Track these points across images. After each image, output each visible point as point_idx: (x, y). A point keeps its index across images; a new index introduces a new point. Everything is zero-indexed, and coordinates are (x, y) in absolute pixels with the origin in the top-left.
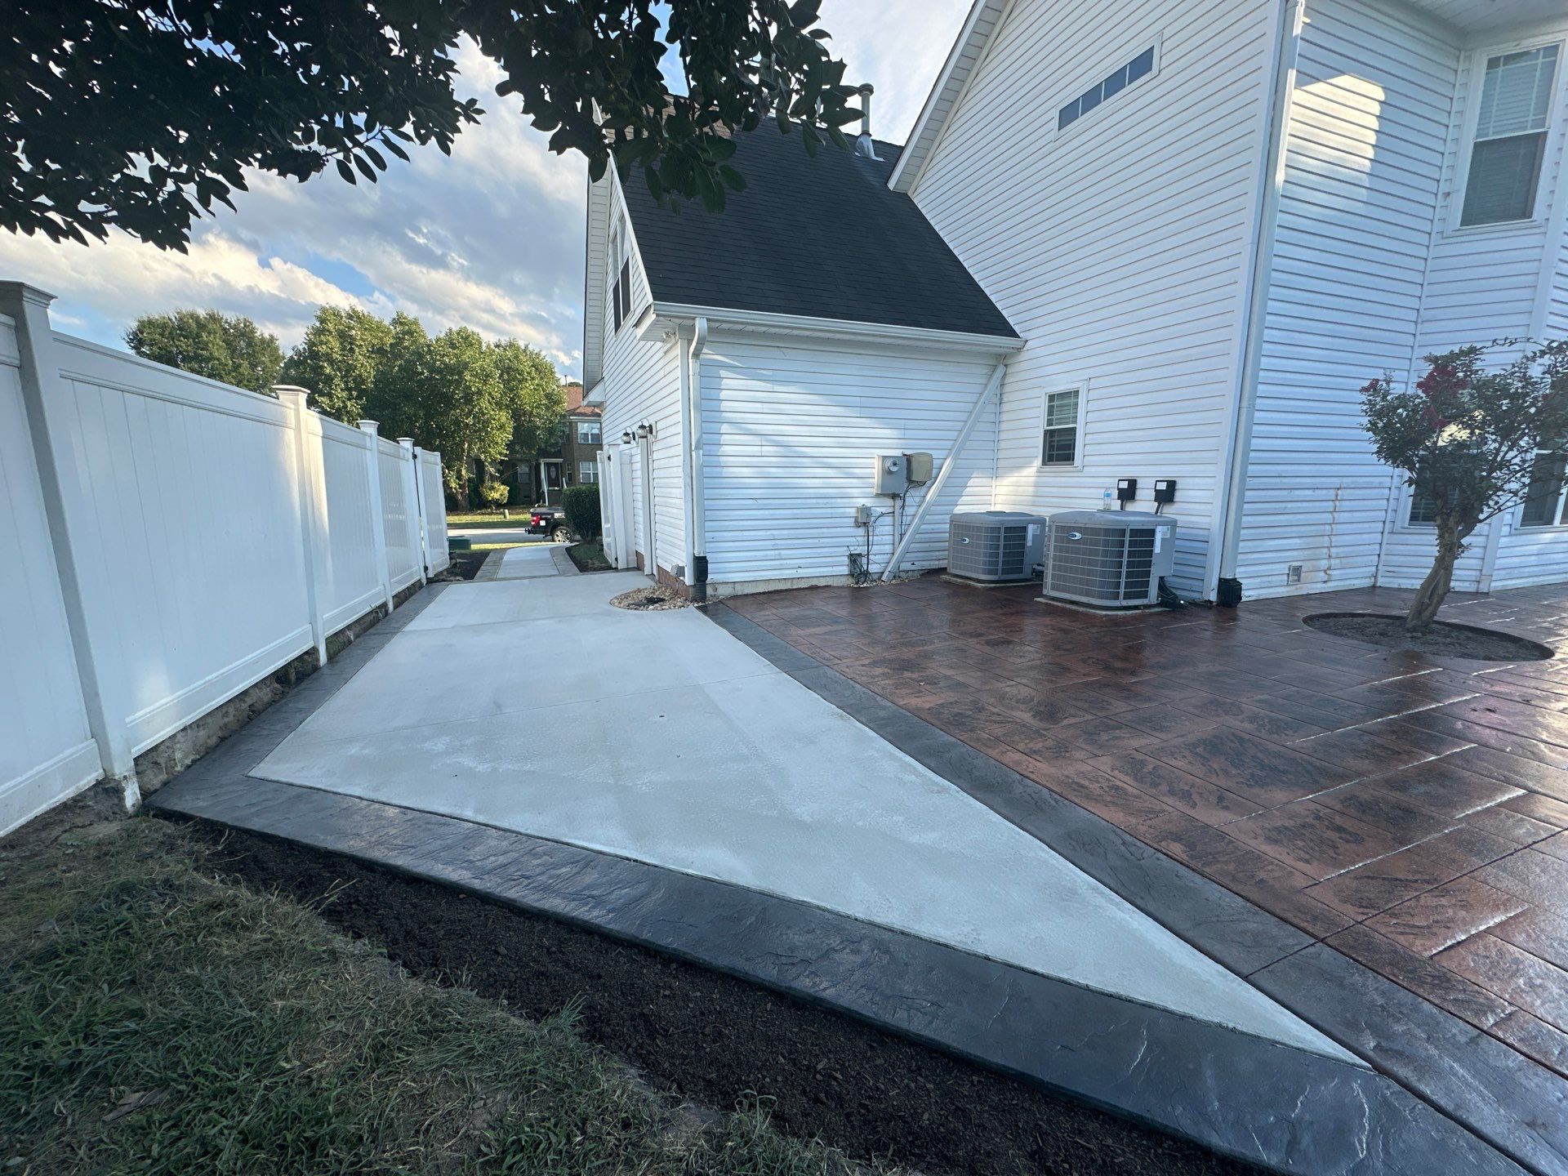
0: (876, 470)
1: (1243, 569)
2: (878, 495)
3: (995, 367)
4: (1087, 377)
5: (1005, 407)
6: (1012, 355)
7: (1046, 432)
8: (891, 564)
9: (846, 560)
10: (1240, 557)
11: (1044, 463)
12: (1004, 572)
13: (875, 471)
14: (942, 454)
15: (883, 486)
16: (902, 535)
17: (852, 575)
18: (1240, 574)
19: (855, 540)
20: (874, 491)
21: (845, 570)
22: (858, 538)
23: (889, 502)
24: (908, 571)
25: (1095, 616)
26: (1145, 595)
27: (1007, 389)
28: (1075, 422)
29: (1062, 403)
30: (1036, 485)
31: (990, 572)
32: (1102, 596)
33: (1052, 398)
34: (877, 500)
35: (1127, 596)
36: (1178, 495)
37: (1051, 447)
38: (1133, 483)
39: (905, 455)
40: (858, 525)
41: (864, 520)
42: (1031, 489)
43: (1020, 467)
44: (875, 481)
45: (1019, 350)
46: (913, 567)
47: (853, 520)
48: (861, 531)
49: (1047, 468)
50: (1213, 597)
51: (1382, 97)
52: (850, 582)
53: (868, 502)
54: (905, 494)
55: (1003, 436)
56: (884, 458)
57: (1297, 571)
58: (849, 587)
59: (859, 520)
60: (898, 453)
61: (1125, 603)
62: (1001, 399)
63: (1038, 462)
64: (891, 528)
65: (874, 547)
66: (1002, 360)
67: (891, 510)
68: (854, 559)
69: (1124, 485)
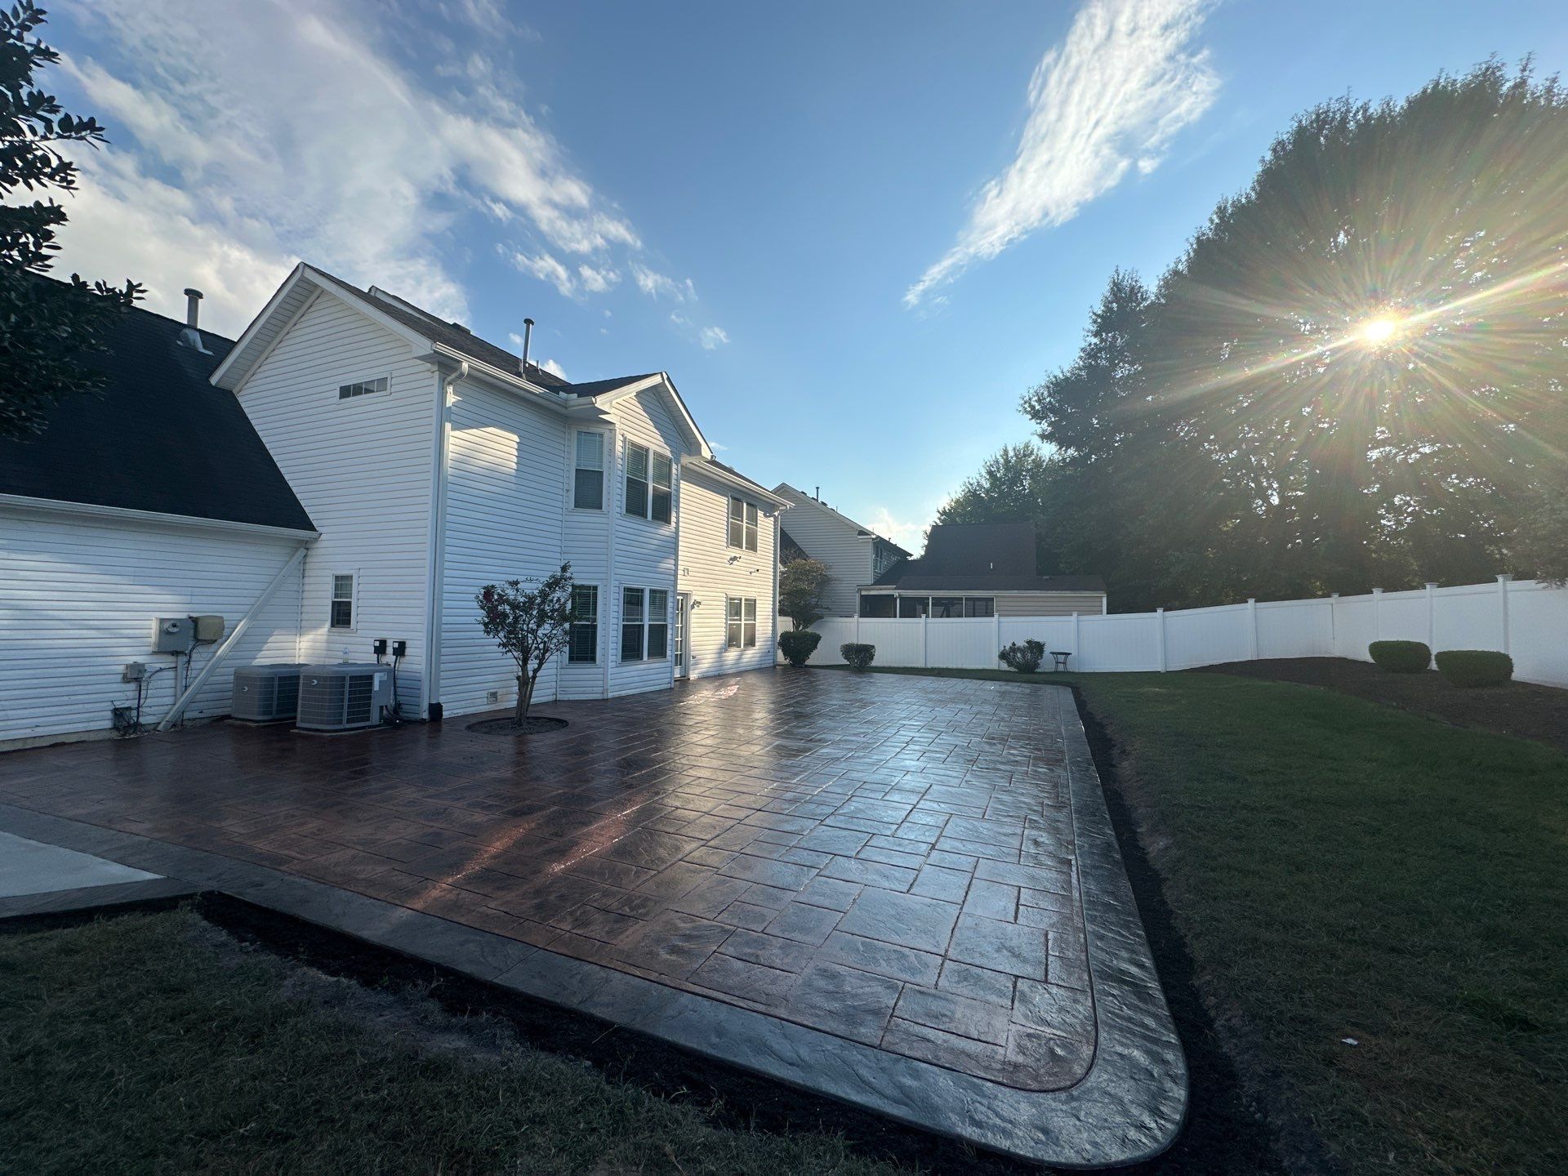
0: (152, 629)
1: (444, 698)
2: (154, 653)
3: (297, 549)
4: (357, 567)
5: (306, 580)
6: (312, 542)
7: (334, 603)
8: (169, 715)
9: (109, 714)
10: (441, 690)
11: (333, 625)
12: (279, 712)
13: (153, 631)
14: (237, 616)
15: (159, 644)
16: (186, 687)
17: (115, 728)
18: (442, 700)
19: (125, 696)
20: (151, 649)
21: (108, 724)
22: (128, 693)
23: (171, 658)
24: (194, 719)
25: (324, 737)
26: (368, 719)
27: (307, 566)
28: (351, 598)
29: (342, 583)
30: (328, 642)
31: (265, 713)
32: (328, 723)
33: (337, 578)
34: (155, 657)
35: (349, 721)
36: (408, 651)
37: (339, 614)
38: (383, 643)
39: (190, 618)
40: (126, 679)
41: (135, 675)
42: (325, 644)
43: (315, 628)
44: (153, 639)
45: (316, 540)
46: (201, 715)
47: (121, 676)
48: (133, 686)
49: (334, 629)
50: (425, 716)
51: (518, 440)
52: (115, 735)
53: (140, 659)
54: (191, 651)
55: (305, 602)
56: (162, 621)
57: (494, 695)
58: (110, 740)
59: (128, 676)
60: (184, 616)
61: (348, 726)
62: (303, 574)
63: (328, 624)
64: (172, 682)
65: (148, 701)
66: (306, 545)
67: (173, 665)
68: (118, 713)
69: (377, 644)
